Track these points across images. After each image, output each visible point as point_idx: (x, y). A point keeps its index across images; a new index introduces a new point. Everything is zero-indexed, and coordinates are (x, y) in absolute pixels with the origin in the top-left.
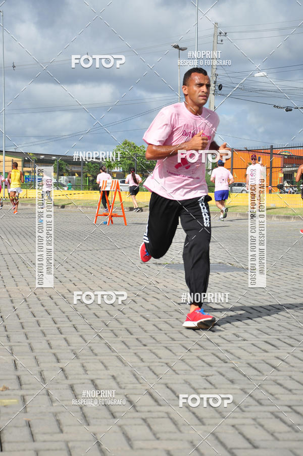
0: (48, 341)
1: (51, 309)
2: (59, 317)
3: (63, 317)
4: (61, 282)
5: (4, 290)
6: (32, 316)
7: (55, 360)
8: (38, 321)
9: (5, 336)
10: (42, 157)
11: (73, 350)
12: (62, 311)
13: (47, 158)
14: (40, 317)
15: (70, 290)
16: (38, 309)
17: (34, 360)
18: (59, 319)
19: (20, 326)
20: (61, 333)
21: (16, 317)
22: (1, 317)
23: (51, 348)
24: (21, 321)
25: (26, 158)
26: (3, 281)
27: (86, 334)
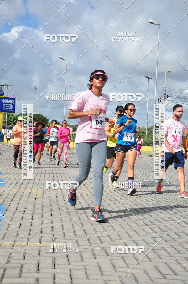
0: (79, 216)
7: (82, 226)
9: (59, 213)
17: (71, 225)
20: (85, 213)
22: (58, 204)
23: (80, 220)
24: (67, 206)
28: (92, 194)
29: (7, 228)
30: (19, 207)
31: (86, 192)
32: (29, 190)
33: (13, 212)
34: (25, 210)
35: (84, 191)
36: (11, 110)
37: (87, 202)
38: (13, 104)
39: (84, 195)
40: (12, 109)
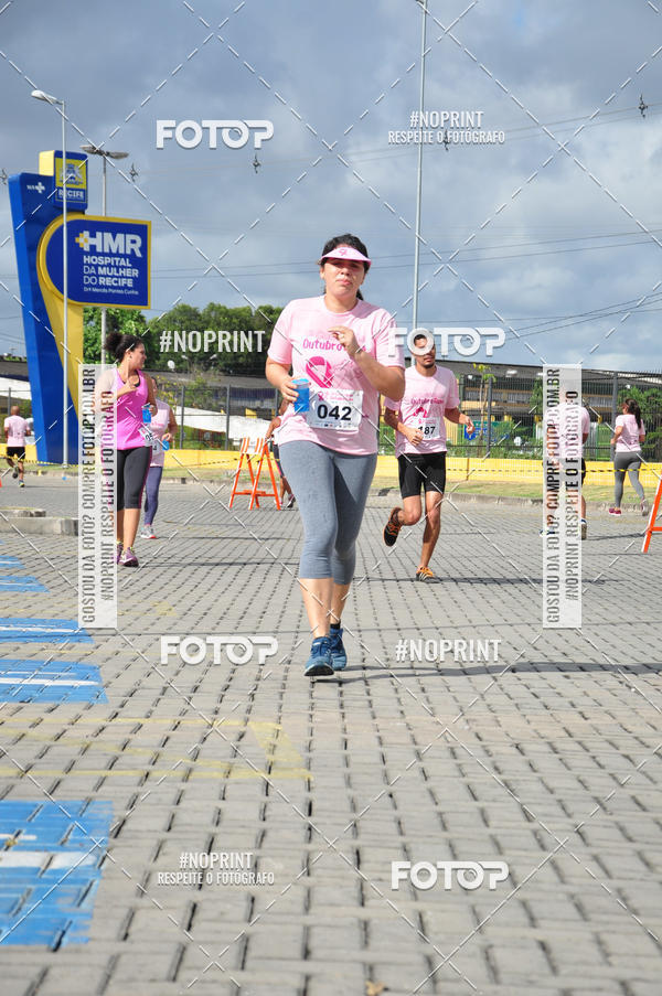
1: (517, 780)
2: (540, 804)
3: (550, 805)
4: (546, 707)
5: (400, 724)
6: (468, 796)
7: (526, 920)
8: (482, 812)
9: (396, 848)
10: (512, 372)
11: (572, 896)
12: (548, 788)
13: (524, 376)
14: (486, 801)
15: (572, 730)
16: (484, 779)
17: (470, 916)
18: (539, 809)
19: (437, 821)
20: (543, 847)
21: (428, 799)
22: (391, 796)
24: (439, 808)
25: (470, 377)
26: (399, 700)
27: (609, 854)
28: (580, 743)
29: (123, 933)
30: (183, 818)
31: (543, 733)
32: (236, 724)
33: (150, 844)
34: (214, 830)
35: (533, 726)
36: (126, 287)
37: (552, 784)
38: (139, 254)
39: (535, 749)
40: (130, 283)
